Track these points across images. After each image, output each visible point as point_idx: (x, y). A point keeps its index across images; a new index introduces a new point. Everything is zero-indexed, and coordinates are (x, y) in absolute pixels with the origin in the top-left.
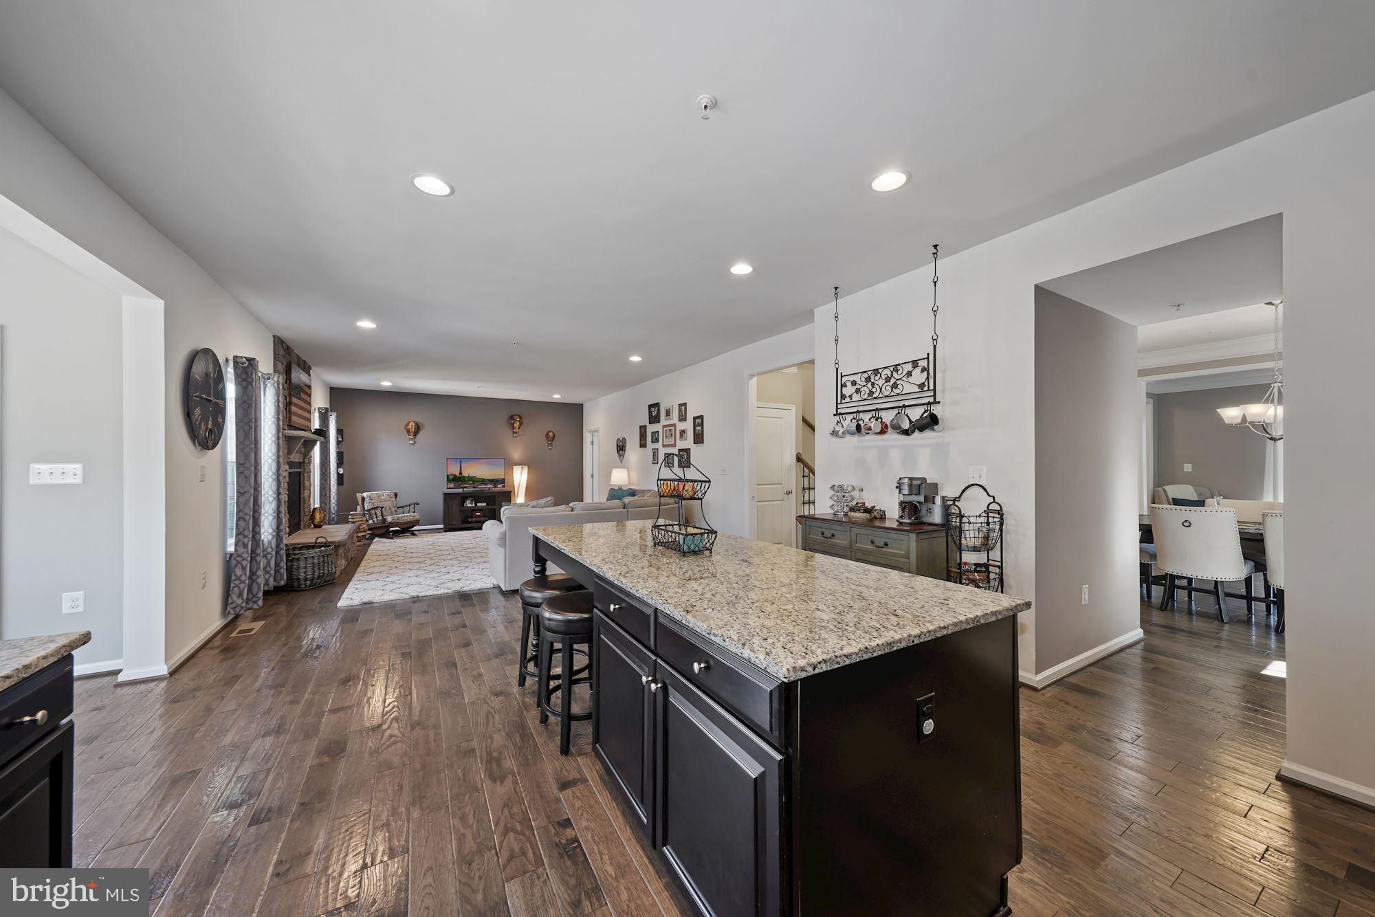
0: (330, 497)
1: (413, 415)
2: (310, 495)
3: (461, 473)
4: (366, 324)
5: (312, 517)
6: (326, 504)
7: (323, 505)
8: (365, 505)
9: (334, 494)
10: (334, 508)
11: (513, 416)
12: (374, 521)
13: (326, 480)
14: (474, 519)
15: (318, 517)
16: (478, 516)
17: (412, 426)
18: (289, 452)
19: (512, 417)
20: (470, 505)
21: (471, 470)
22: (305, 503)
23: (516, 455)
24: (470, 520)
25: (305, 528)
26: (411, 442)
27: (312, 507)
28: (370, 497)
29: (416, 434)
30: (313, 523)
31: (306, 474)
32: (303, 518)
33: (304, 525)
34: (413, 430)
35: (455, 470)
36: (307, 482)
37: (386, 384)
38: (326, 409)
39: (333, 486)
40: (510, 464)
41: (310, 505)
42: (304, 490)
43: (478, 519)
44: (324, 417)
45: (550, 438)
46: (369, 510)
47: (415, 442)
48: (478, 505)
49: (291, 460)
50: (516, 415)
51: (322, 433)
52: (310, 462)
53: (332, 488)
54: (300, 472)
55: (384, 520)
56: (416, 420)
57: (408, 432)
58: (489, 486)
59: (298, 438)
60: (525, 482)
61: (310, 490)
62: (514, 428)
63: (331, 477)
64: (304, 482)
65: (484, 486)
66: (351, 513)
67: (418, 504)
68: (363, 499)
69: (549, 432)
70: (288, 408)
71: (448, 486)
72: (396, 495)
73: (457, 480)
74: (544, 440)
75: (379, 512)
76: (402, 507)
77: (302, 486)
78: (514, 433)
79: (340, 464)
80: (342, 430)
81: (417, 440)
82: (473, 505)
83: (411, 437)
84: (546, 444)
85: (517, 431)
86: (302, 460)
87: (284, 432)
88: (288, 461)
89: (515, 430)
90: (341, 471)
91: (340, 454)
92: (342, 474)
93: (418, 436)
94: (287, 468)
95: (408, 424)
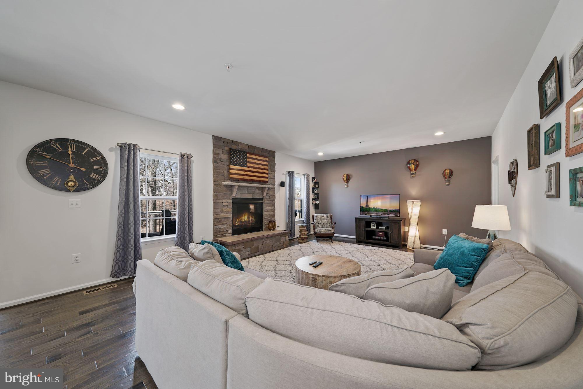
1: (346, 170)
3: (367, 205)
11: (410, 161)
14: (377, 237)
16: (381, 236)
17: (346, 176)
19: (408, 163)
20: (372, 227)
21: (376, 203)
23: (414, 191)
24: (374, 237)
26: (346, 186)
28: (316, 217)
31: (265, 204)
34: (346, 179)
35: (363, 203)
36: (267, 208)
40: (405, 199)
43: (379, 238)
45: (447, 176)
48: (379, 227)
49: (238, 197)
50: (412, 160)
52: (272, 198)
54: (263, 203)
56: (348, 173)
57: (344, 180)
58: (391, 215)
60: (418, 213)
62: (411, 170)
63: (304, 205)
64: (264, 208)
65: (387, 215)
69: (446, 170)
71: (360, 213)
73: (365, 210)
74: (440, 177)
77: (263, 210)
79: (317, 199)
80: (318, 182)
81: (348, 185)
82: (375, 227)
83: (345, 183)
84: (444, 181)
85: (414, 172)
86: (261, 197)
87: (223, 183)
88: (233, 197)
89: (412, 172)
90: (318, 202)
91: (317, 194)
92: (318, 204)
93: (349, 182)
94: (230, 201)
95: (343, 176)
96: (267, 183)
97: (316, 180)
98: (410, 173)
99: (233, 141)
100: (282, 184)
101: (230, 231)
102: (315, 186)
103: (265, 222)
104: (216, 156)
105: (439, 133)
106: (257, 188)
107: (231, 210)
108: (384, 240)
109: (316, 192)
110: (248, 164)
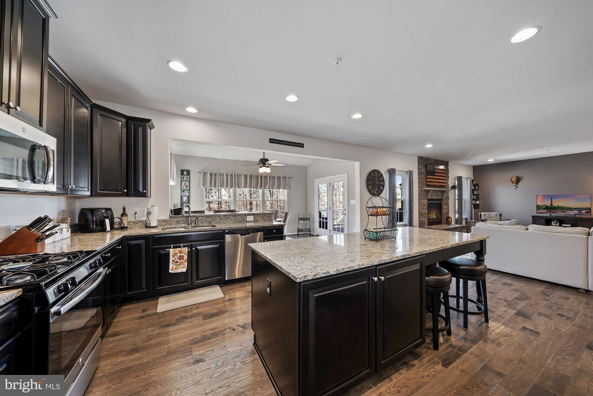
3: (551, 205)
4: (429, 146)
5: (447, 220)
8: (482, 218)
15: (450, 220)
17: (514, 179)
18: (427, 195)
21: (561, 203)
22: (444, 215)
26: (514, 187)
28: (484, 215)
29: (517, 183)
31: (444, 203)
32: (443, 220)
33: (444, 223)
34: (515, 181)
36: (445, 207)
37: (491, 160)
38: (460, 177)
41: (447, 215)
42: (443, 209)
47: (517, 187)
52: (448, 199)
54: (441, 203)
56: (517, 176)
57: (512, 182)
59: (430, 190)
61: (448, 210)
64: (443, 207)
68: (481, 215)
70: (426, 180)
71: (538, 212)
73: (547, 208)
79: (477, 199)
80: (478, 184)
81: (518, 186)
83: (514, 185)
86: (441, 198)
87: (423, 188)
88: (428, 199)
90: (478, 202)
91: (477, 195)
92: (478, 204)
93: (519, 184)
94: (427, 201)
95: (512, 178)
96: (445, 187)
97: (475, 182)
99: (427, 158)
100: (454, 187)
101: (427, 223)
102: (475, 188)
103: (444, 218)
104: (420, 170)
106: (439, 191)
107: (427, 207)
109: (476, 193)
110: (436, 174)
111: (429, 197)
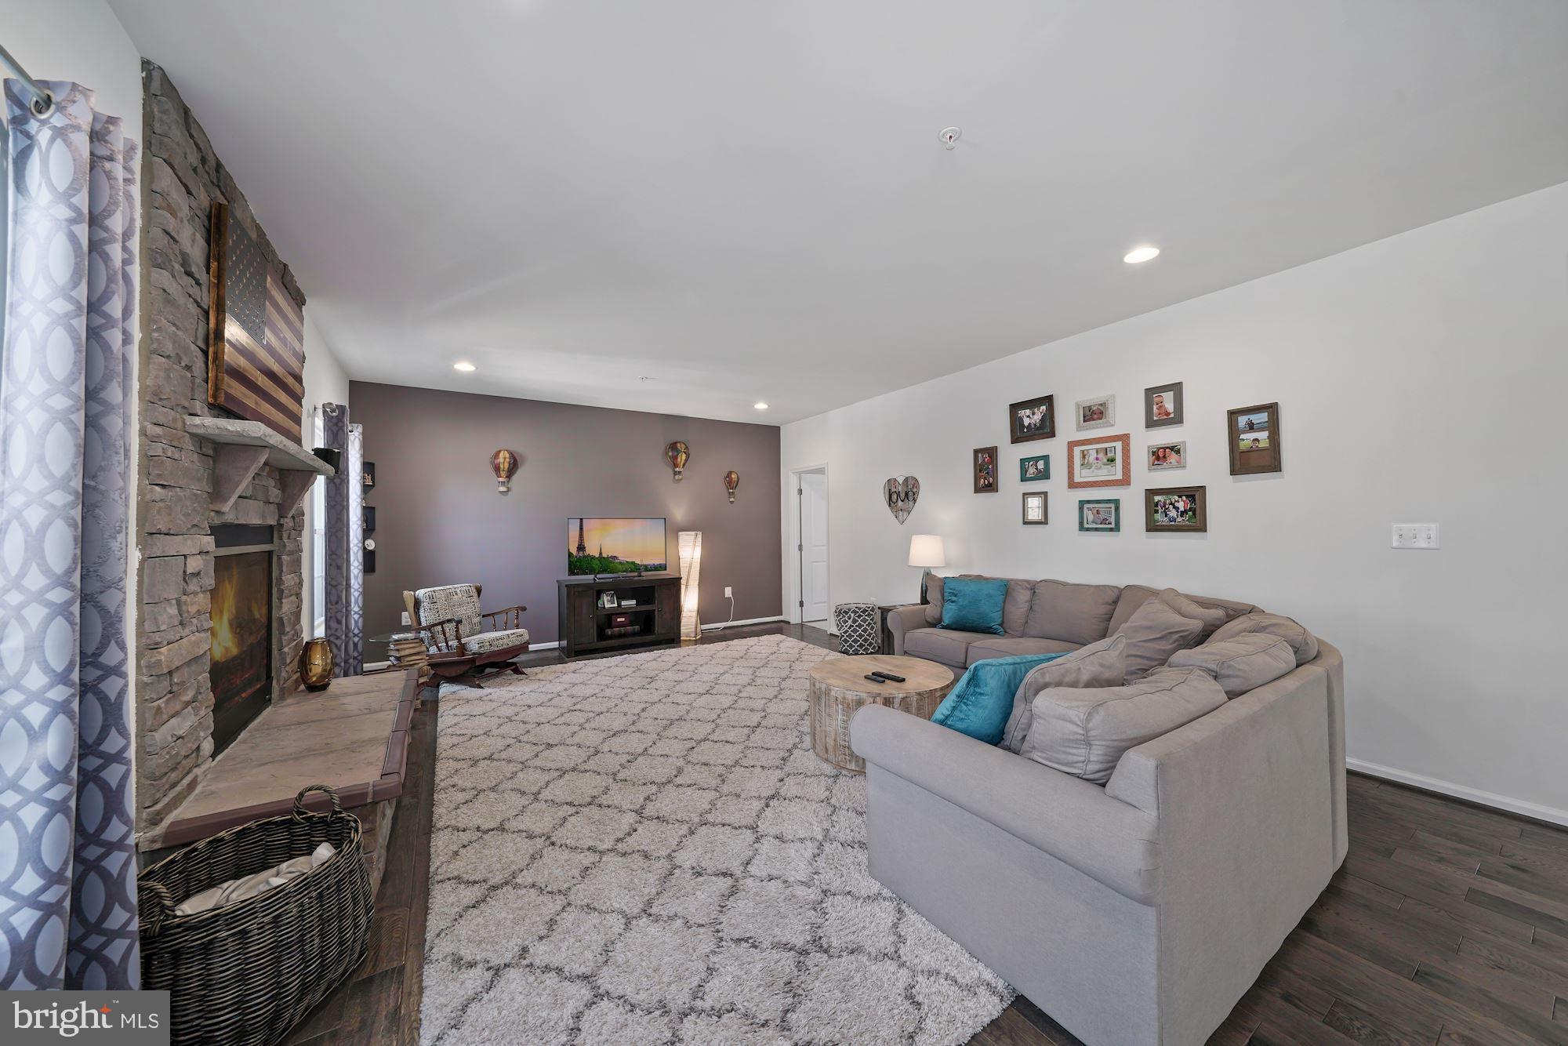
0: (348, 603)
1: (507, 439)
2: (299, 608)
3: (578, 551)
5: (304, 662)
6: (339, 622)
7: (334, 624)
8: (422, 614)
9: (356, 594)
10: (356, 622)
11: (676, 443)
12: (440, 649)
13: (339, 568)
14: (616, 630)
15: (318, 662)
16: (621, 625)
17: (504, 459)
18: (217, 493)
19: (673, 446)
20: (607, 605)
21: (604, 542)
22: (282, 632)
23: (679, 513)
24: (609, 632)
25: (283, 696)
26: (502, 489)
27: (306, 638)
28: (431, 597)
29: (511, 473)
30: (305, 682)
31: (284, 557)
32: (279, 670)
33: (282, 690)
34: (507, 466)
36: (289, 579)
37: (464, 369)
38: (341, 408)
39: (356, 578)
40: (673, 531)
41: (298, 634)
42: (280, 599)
43: (622, 629)
44: (335, 424)
45: (731, 484)
46: (429, 628)
47: (509, 490)
48: (624, 603)
49: (230, 518)
50: (680, 442)
51: (331, 456)
52: (298, 527)
53: (353, 581)
54: (270, 553)
55: (462, 648)
56: (512, 449)
57: (497, 469)
59: (247, 448)
60: (699, 560)
61: (298, 595)
62: (676, 465)
63: (352, 558)
64: (280, 580)
66: (395, 637)
67: (524, 609)
68: (417, 603)
69: (731, 473)
70: (211, 350)
71: (563, 572)
72: (479, 591)
74: (720, 486)
75: (450, 628)
76: (493, 615)
77: (275, 590)
78: (675, 473)
79: (369, 531)
81: (510, 485)
82: (616, 605)
83: (501, 479)
84: (727, 495)
85: (681, 470)
86: (275, 522)
88: (217, 522)
89: (677, 469)
90: (371, 545)
91: (367, 512)
92: (372, 552)
93: (515, 478)
94: (209, 542)
95: (497, 455)
98: (671, 472)
105: (761, 406)
108: (634, 634)
110: (266, 330)
111: (226, 508)
